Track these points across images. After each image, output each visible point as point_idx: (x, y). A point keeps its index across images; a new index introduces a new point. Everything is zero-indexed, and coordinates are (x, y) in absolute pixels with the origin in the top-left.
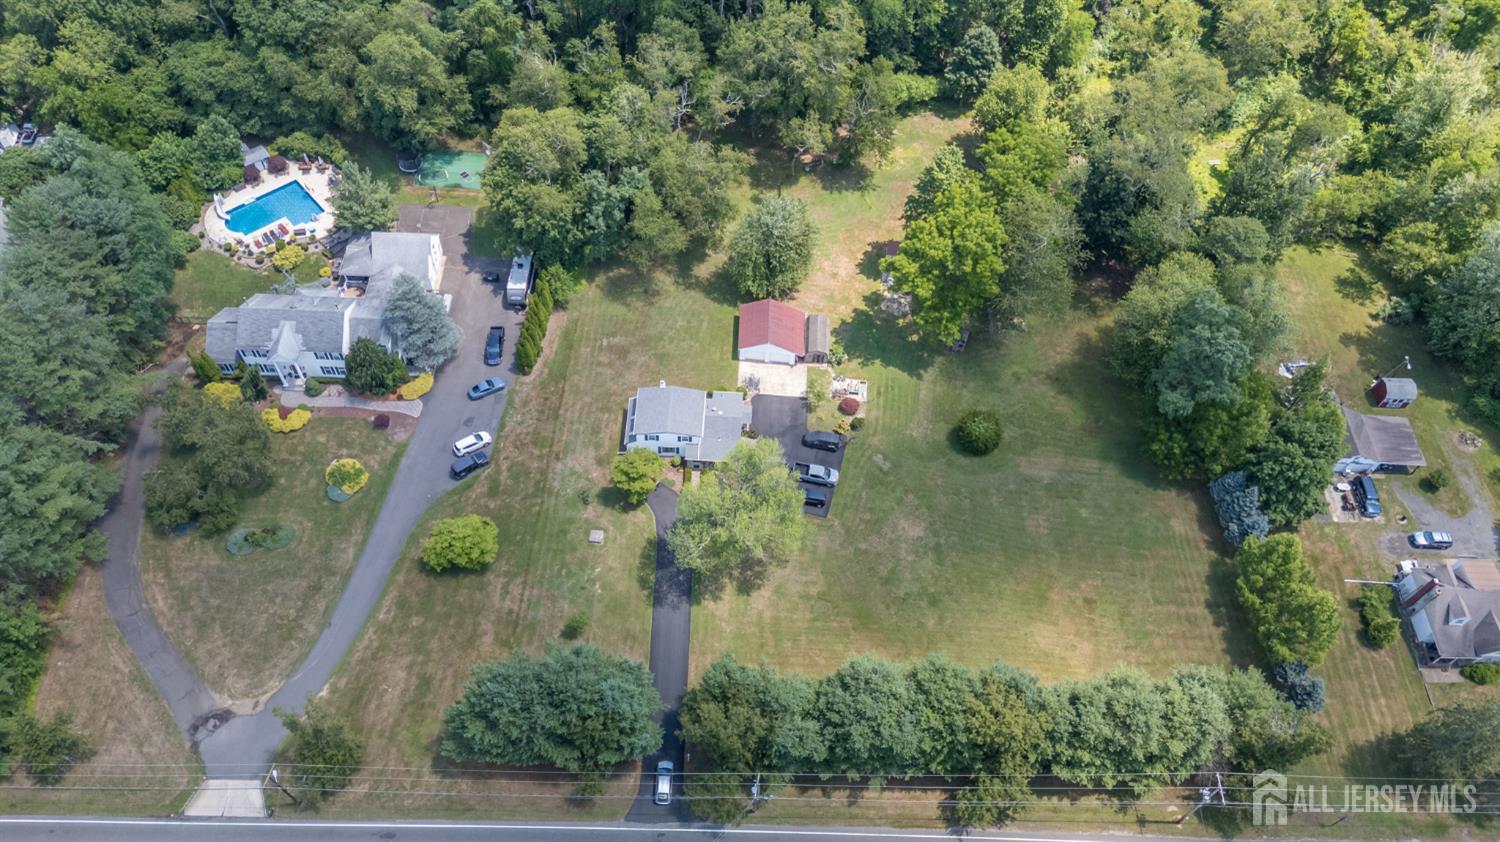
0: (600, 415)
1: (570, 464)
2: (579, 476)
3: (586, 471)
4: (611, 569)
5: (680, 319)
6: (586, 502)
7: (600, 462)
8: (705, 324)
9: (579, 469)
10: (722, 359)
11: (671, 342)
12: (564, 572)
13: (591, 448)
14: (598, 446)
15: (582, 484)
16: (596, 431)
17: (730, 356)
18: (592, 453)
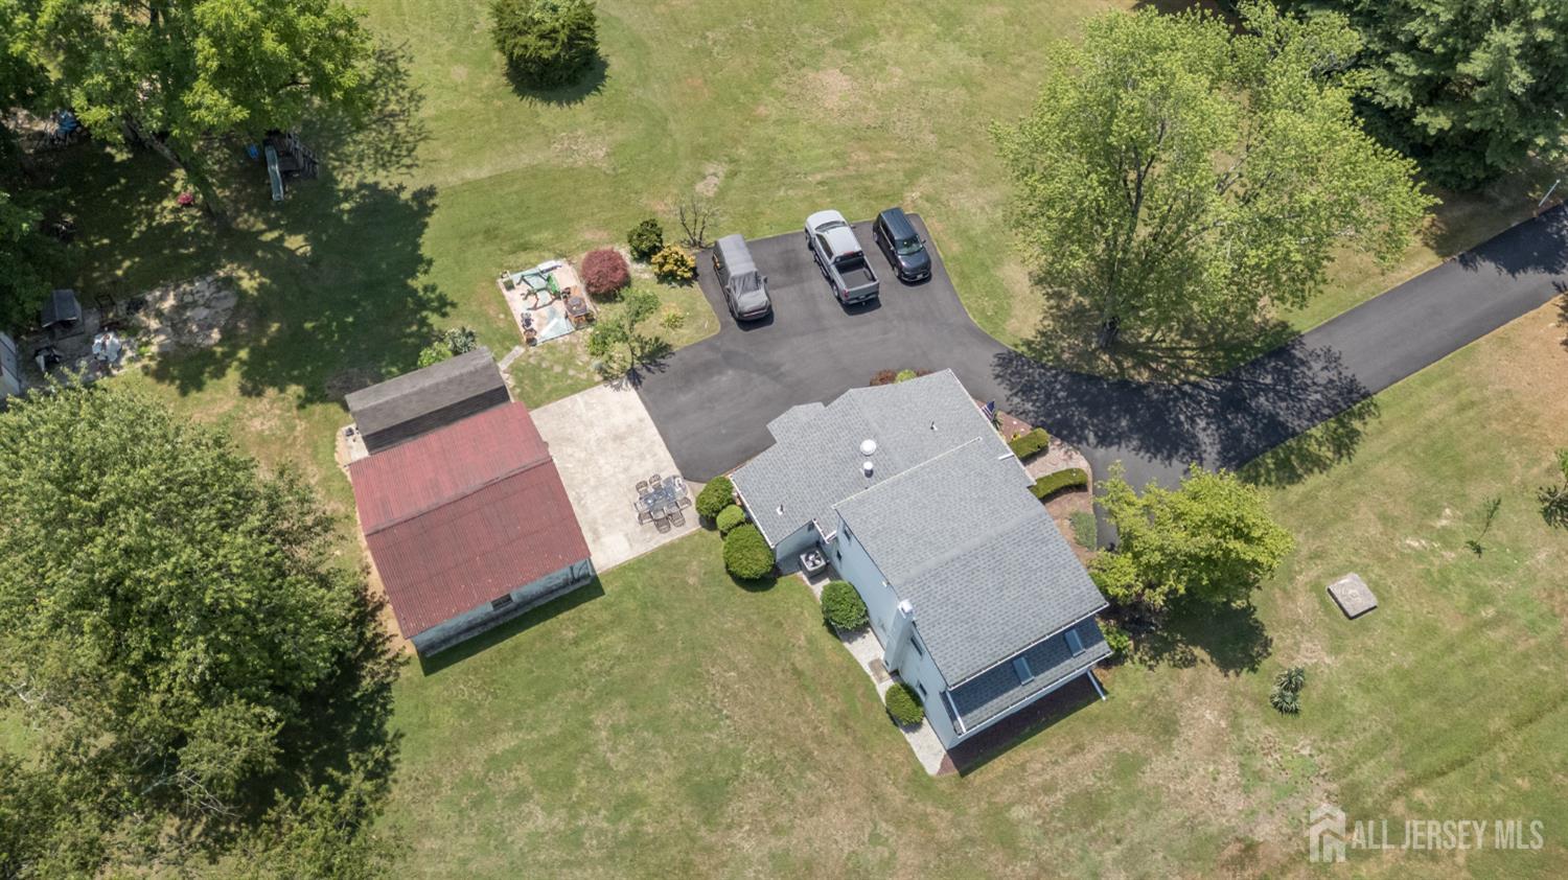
0: (1028, 834)
1: (1234, 803)
2: (1248, 751)
3: (1218, 745)
4: (1384, 518)
5: (519, 836)
6: (1293, 684)
7: (1166, 728)
8: (504, 743)
9: (1229, 773)
10: (618, 620)
11: (633, 801)
12: (1488, 612)
13: (1148, 778)
14: (1126, 767)
15: (1261, 729)
16: (1089, 807)
17: (590, 608)
18: (1158, 769)
